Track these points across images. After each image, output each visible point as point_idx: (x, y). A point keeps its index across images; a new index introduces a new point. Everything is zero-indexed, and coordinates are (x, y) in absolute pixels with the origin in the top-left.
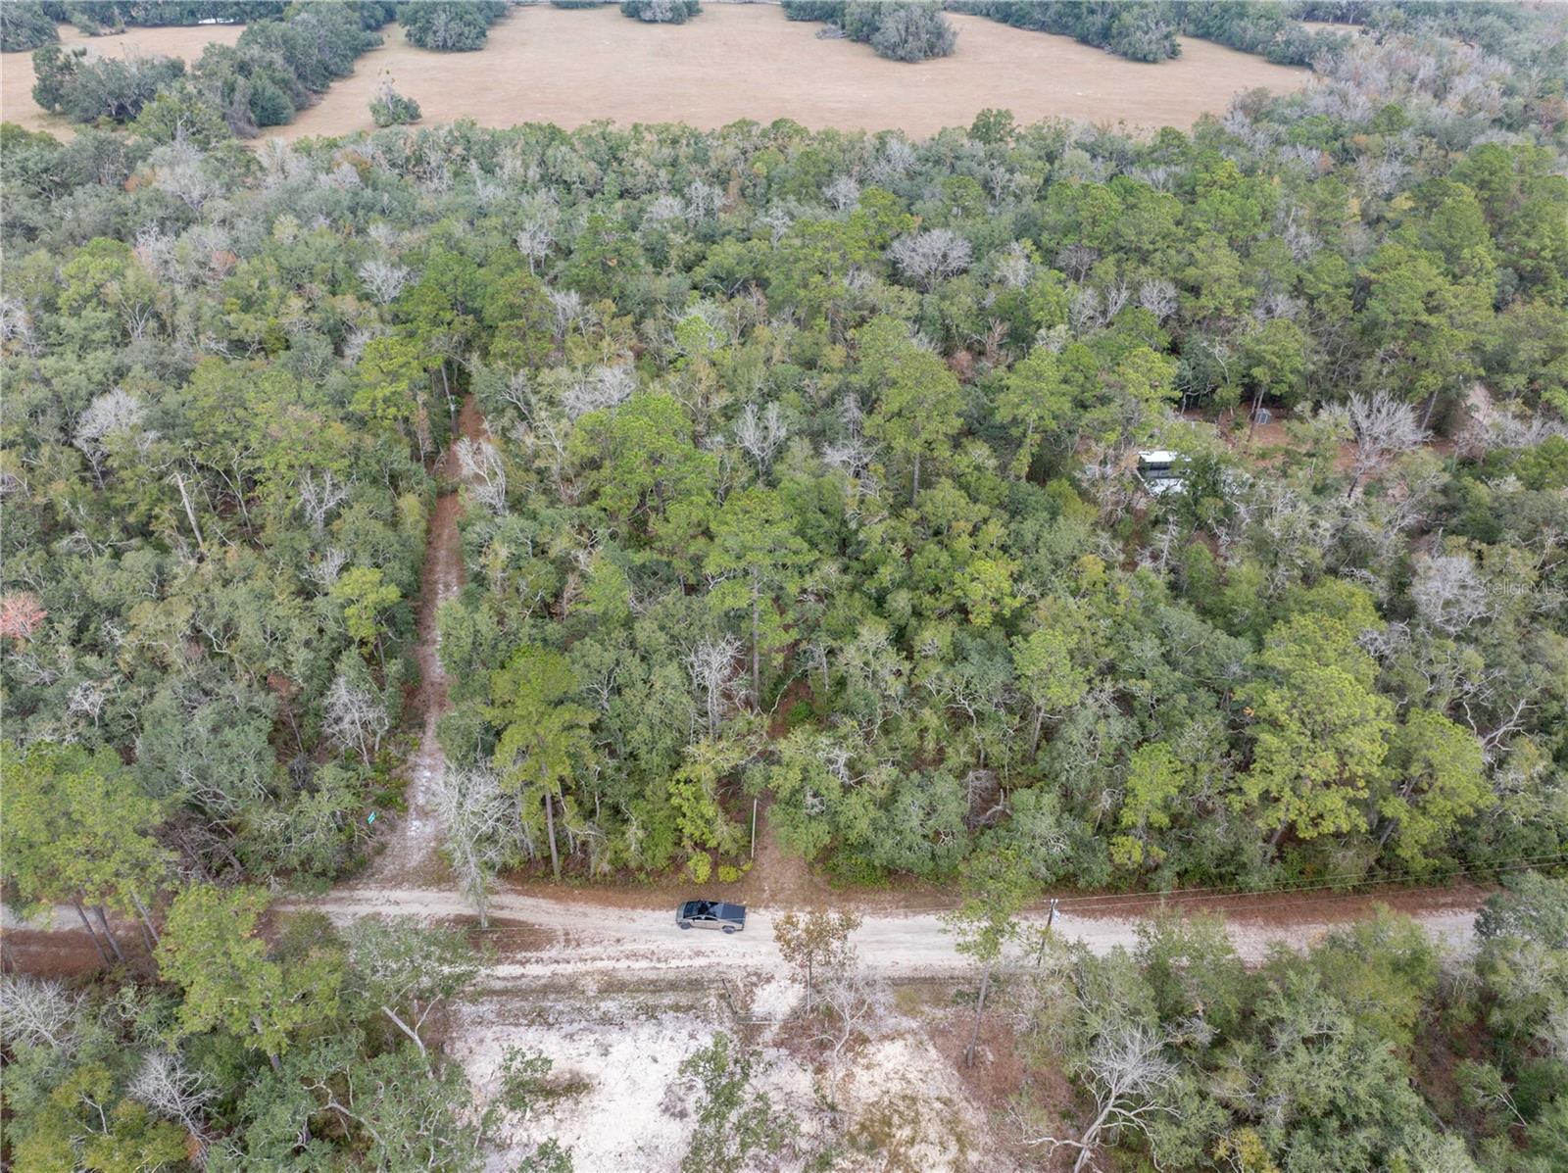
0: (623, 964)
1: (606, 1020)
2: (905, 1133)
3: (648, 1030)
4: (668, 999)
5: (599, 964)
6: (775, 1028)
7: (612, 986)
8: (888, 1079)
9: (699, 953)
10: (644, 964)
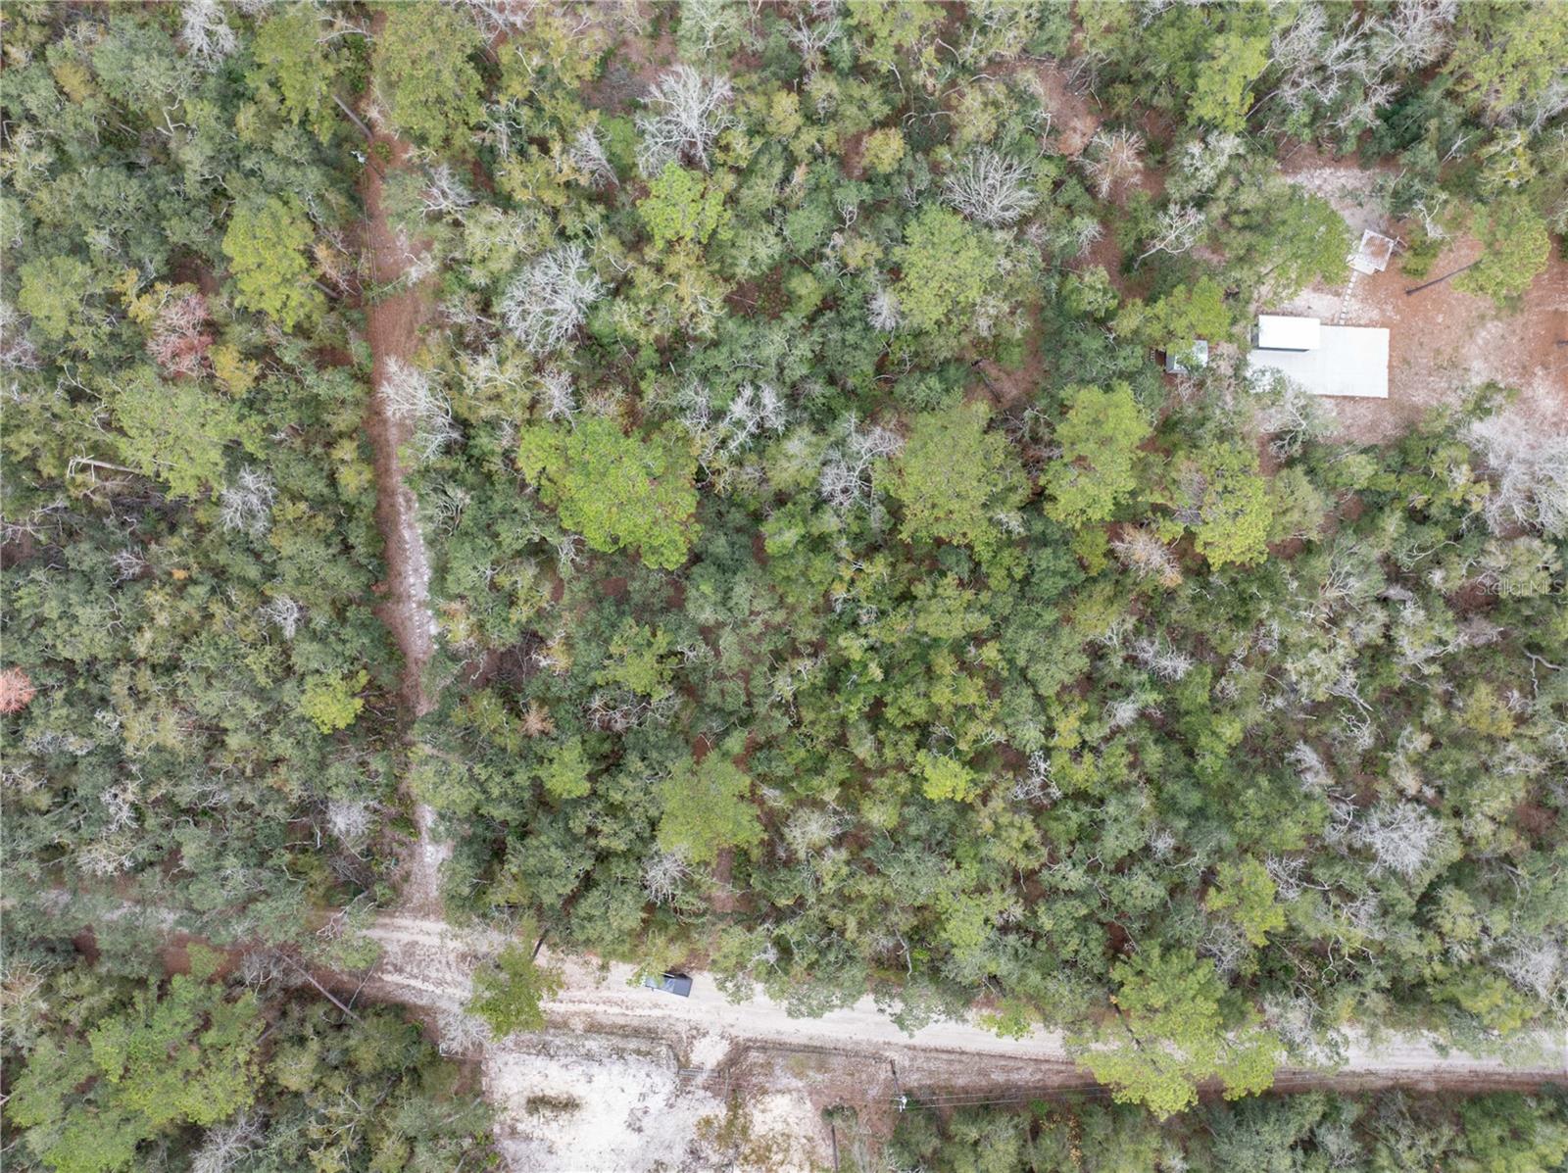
0: (601, 1008)
1: (589, 1056)
2: (779, 1157)
3: (618, 1067)
4: (633, 1044)
5: (584, 1007)
6: (705, 1076)
7: (594, 1028)
8: (775, 1121)
9: (656, 1006)
10: (616, 1010)
